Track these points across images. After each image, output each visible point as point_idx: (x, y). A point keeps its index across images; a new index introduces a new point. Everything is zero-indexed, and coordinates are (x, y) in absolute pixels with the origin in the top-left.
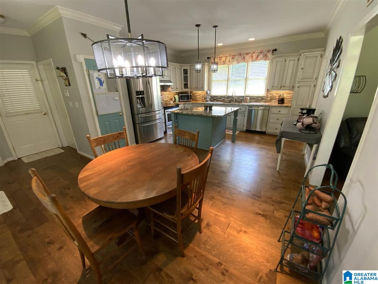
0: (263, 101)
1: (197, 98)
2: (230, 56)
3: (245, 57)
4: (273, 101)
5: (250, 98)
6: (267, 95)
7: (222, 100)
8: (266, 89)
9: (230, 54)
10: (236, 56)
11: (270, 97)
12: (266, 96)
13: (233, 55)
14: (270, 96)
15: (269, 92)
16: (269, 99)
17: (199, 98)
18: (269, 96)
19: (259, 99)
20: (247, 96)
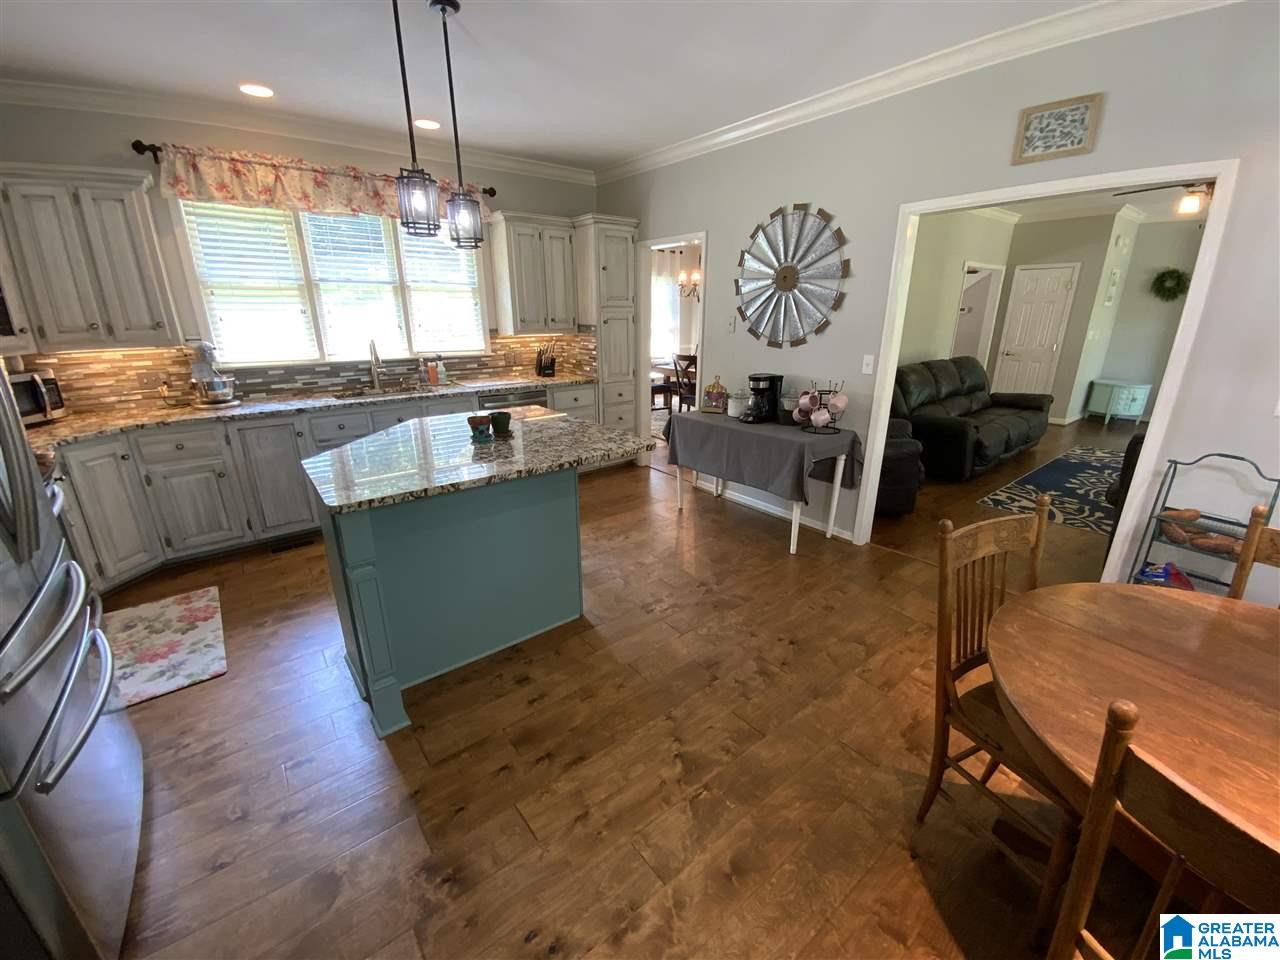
0: (486, 373)
1: (93, 392)
2: (300, 169)
3: (382, 193)
4: (514, 369)
5: (444, 364)
6: (493, 351)
7: (299, 385)
8: (484, 327)
9: (300, 161)
10: (334, 178)
11: (505, 355)
12: (491, 354)
13: (318, 168)
14: (503, 352)
15: (496, 338)
16: (502, 363)
17: (112, 394)
18: (499, 352)
19: (469, 366)
20: (433, 360)
